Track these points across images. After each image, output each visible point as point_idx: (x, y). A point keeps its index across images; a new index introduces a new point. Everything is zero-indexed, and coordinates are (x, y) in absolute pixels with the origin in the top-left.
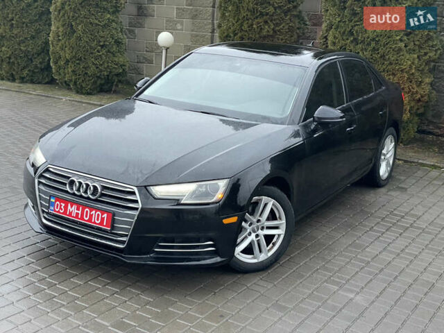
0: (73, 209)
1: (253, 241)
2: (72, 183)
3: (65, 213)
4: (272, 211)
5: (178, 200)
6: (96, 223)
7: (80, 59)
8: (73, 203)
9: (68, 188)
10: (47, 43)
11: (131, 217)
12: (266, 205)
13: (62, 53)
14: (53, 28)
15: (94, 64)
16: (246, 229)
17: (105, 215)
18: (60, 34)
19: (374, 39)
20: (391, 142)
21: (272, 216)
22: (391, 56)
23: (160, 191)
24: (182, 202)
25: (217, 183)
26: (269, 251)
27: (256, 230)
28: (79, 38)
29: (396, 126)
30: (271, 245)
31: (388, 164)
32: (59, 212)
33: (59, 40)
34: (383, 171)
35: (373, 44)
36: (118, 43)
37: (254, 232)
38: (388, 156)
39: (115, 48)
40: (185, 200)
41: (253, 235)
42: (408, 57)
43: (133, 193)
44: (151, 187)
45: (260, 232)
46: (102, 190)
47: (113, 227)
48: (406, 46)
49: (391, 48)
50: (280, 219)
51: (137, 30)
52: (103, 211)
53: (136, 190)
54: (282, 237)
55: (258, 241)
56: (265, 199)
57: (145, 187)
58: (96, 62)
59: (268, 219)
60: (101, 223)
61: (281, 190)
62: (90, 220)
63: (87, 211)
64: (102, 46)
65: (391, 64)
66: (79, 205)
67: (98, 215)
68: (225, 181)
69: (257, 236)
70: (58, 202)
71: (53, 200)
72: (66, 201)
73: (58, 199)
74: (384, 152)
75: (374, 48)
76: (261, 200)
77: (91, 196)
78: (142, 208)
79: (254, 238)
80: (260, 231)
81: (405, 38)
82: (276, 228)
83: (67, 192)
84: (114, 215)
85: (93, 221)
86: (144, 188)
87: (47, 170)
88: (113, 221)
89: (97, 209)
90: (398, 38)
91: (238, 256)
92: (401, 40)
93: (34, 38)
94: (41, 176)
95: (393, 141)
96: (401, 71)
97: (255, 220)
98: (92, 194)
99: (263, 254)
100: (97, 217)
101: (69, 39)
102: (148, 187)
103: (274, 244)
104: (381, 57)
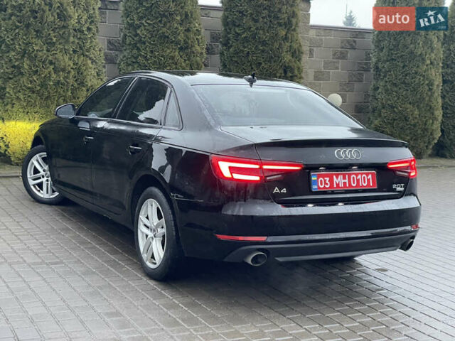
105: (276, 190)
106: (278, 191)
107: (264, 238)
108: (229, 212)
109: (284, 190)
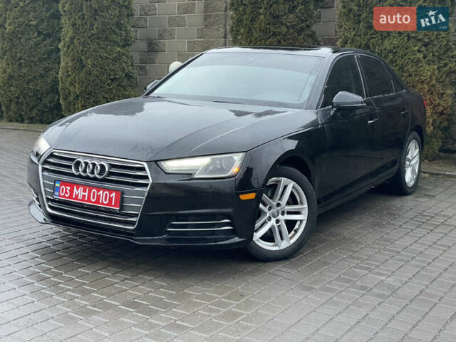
0: (79, 192)
1: (273, 227)
2: (78, 164)
3: (70, 197)
4: (292, 195)
5: (191, 174)
6: (104, 204)
7: (90, 93)
8: (78, 186)
9: (73, 171)
10: (56, 81)
11: (141, 194)
12: (285, 187)
13: (71, 89)
14: (62, 64)
15: (104, 98)
16: (265, 213)
17: (114, 194)
18: (69, 69)
19: (391, 51)
20: (416, 148)
21: (293, 200)
22: (409, 67)
23: (172, 165)
24: (196, 176)
25: (231, 158)
26: (291, 238)
27: (276, 214)
28: (89, 73)
29: (420, 130)
30: (293, 232)
31: (413, 171)
32: (64, 196)
33: (69, 75)
34: (409, 177)
35: (391, 56)
36: (128, 76)
37: (274, 217)
38: (413, 162)
39: (125, 82)
40: (199, 174)
41: (273, 220)
42: (427, 68)
43: (143, 169)
44: (162, 163)
45: (280, 217)
46: (110, 169)
47: (122, 207)
48: (424, 58)
49: (409, 59)
50: (302, 203)
51: (148, 67)
52: (111, 191)
53: (145, 165)
54: (304, 223)
55: (279, 226)
56: (284, 180)
57: (156, 161)
58: (107, 96)
59: (288, 204)
60: (110, 203)
61: (301, 172)
62: (97, 201)
63: (94, 192)
64: (112, 80)
65: (410, 76)
66: (85, 186)
67: (106, 194)
68: (241, 155)
69: (278, 221)
70: (63, 187)
71: (57, 185)
72: (71, 185)
73: (63, 183)
74: (409, 156)
75: (392, 60)
76: (280, 181)
77: (98, 176)
78: (152, 183)
79: (275, 224)
80: (280, 215)
81: (423, 49)
82: (298, 213)
83: (72, 175)
84: (123, 193)
85: (101, 202)
86: (155, 163)
87: (52, 155)
88: (121, 200)
89: (105, 189)
90: (417, 48)
91: (257, 243)
92: (419, 51)
93: (43, 77)
94: (45, 162)
95: (417, 147)
96: (422, 82)
97: (275, 204)
98: (100, 174)
99: (285, 242)
100: (104, 197)
101: (79, 74)
102: (158, 163)
103: (296, 231)
104: (399, 69)
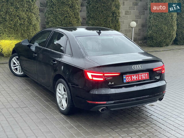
105: (110, 83)
106: (111, 84)
107: (105, 102)
108: (92, 93)
109: (113, 83)
